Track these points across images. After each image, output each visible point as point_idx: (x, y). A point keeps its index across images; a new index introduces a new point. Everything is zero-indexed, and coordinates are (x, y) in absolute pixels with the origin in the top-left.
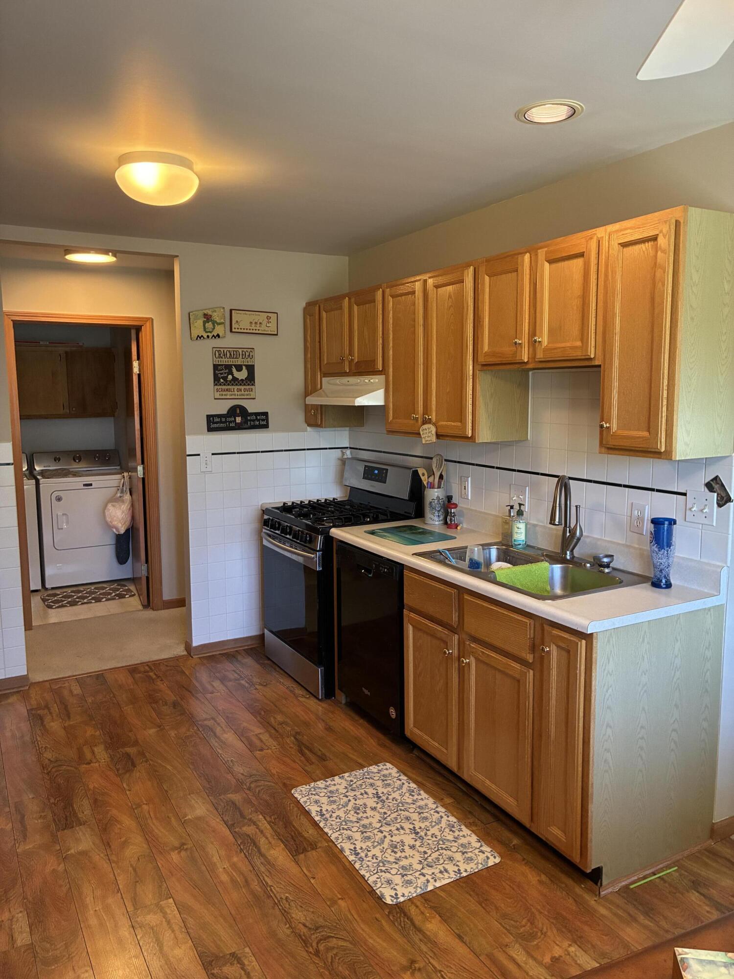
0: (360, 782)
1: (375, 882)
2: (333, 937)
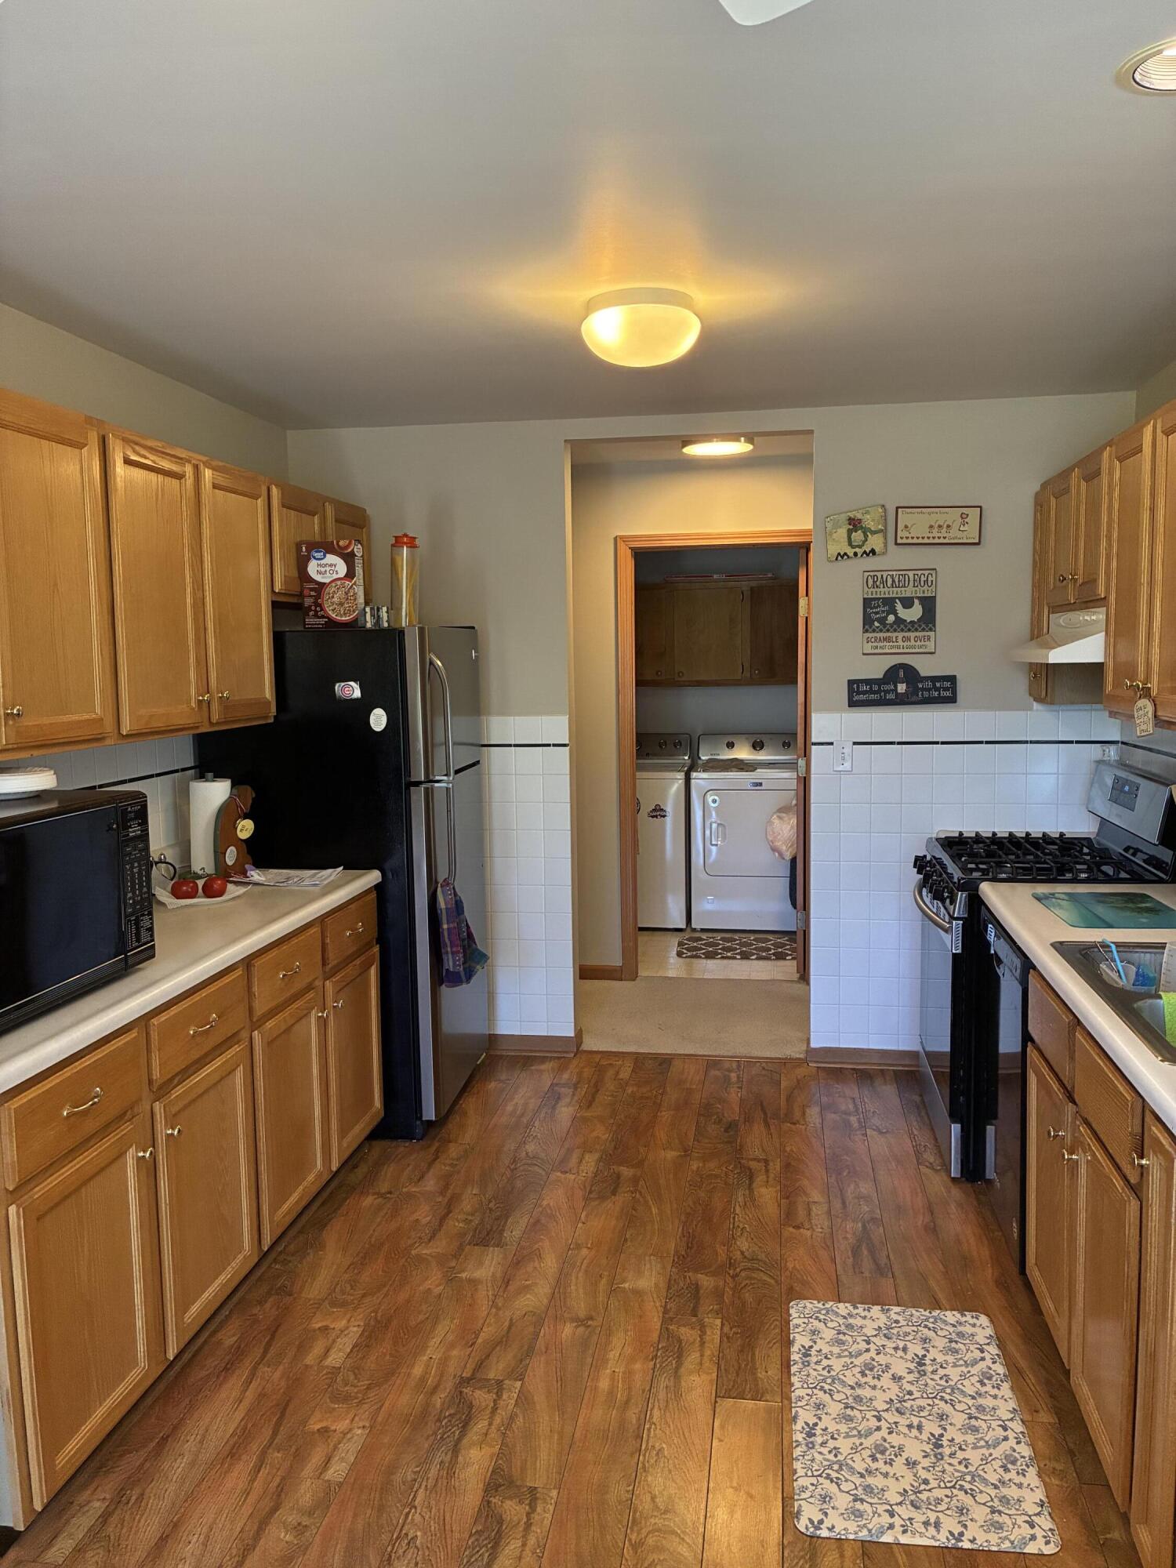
0: (908, 1329)
1: (804, 1489)
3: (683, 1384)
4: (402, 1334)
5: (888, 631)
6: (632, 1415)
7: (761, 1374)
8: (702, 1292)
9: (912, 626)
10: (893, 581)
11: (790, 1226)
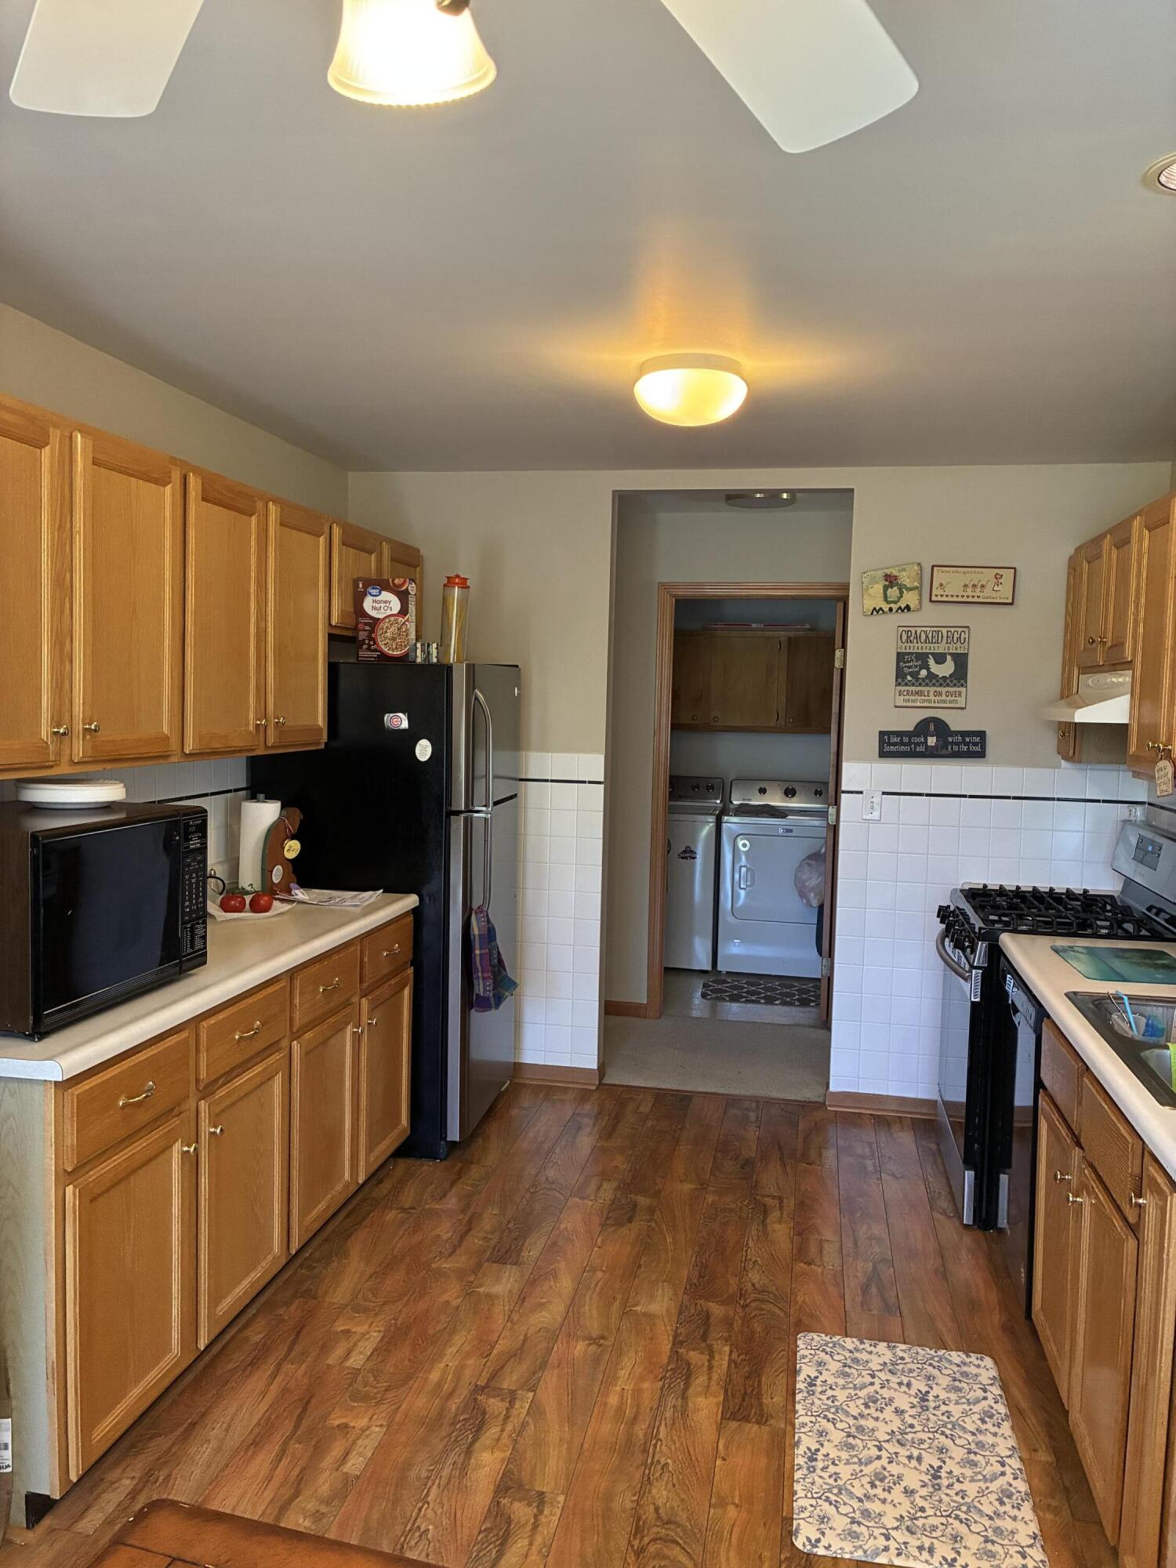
0: (914, 1366)
1: (803, 1509)
2: (678, 1543)
3: (690, 1404)
4: (420, 1342)
5: (920, 685)
6: (640, 1430)
7: (766, 1400)
8: (711, 1320)
9: (944, 681)
10: (927, 637)
11: (802, 1261)
